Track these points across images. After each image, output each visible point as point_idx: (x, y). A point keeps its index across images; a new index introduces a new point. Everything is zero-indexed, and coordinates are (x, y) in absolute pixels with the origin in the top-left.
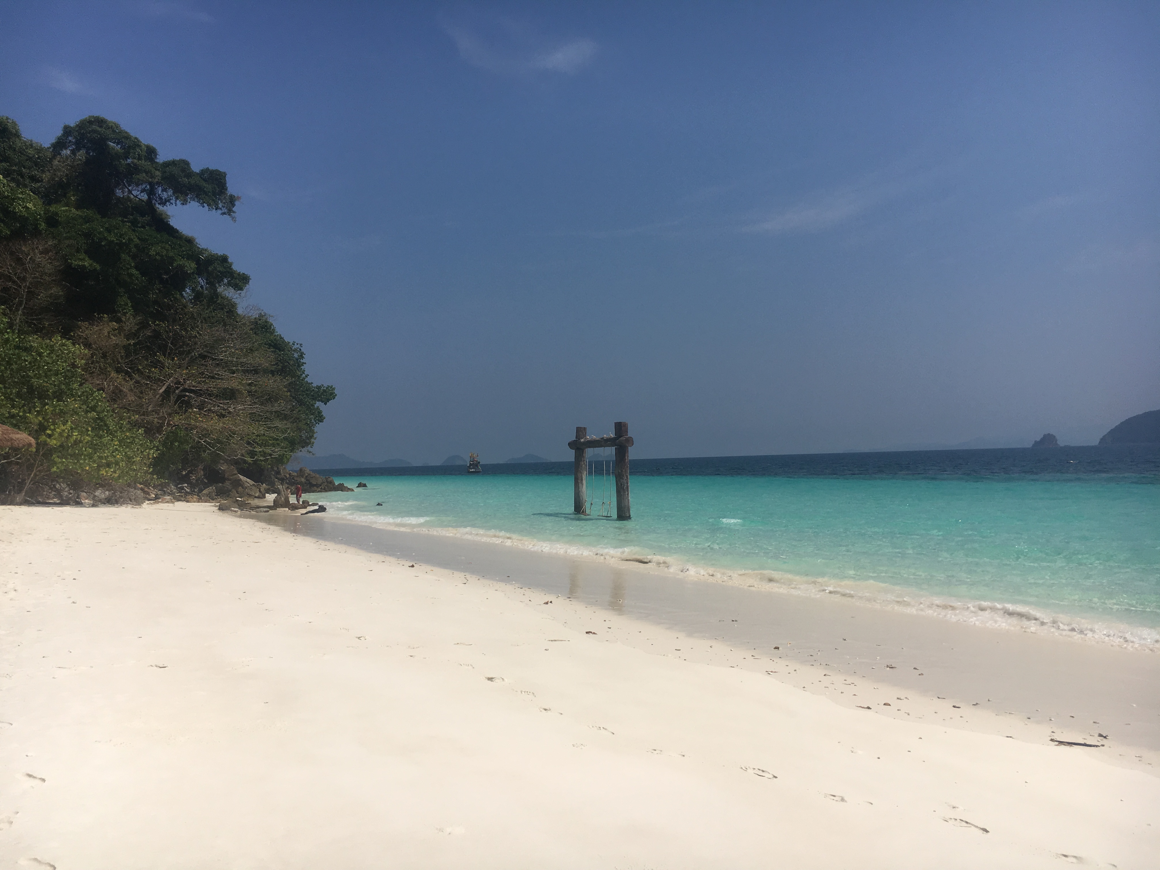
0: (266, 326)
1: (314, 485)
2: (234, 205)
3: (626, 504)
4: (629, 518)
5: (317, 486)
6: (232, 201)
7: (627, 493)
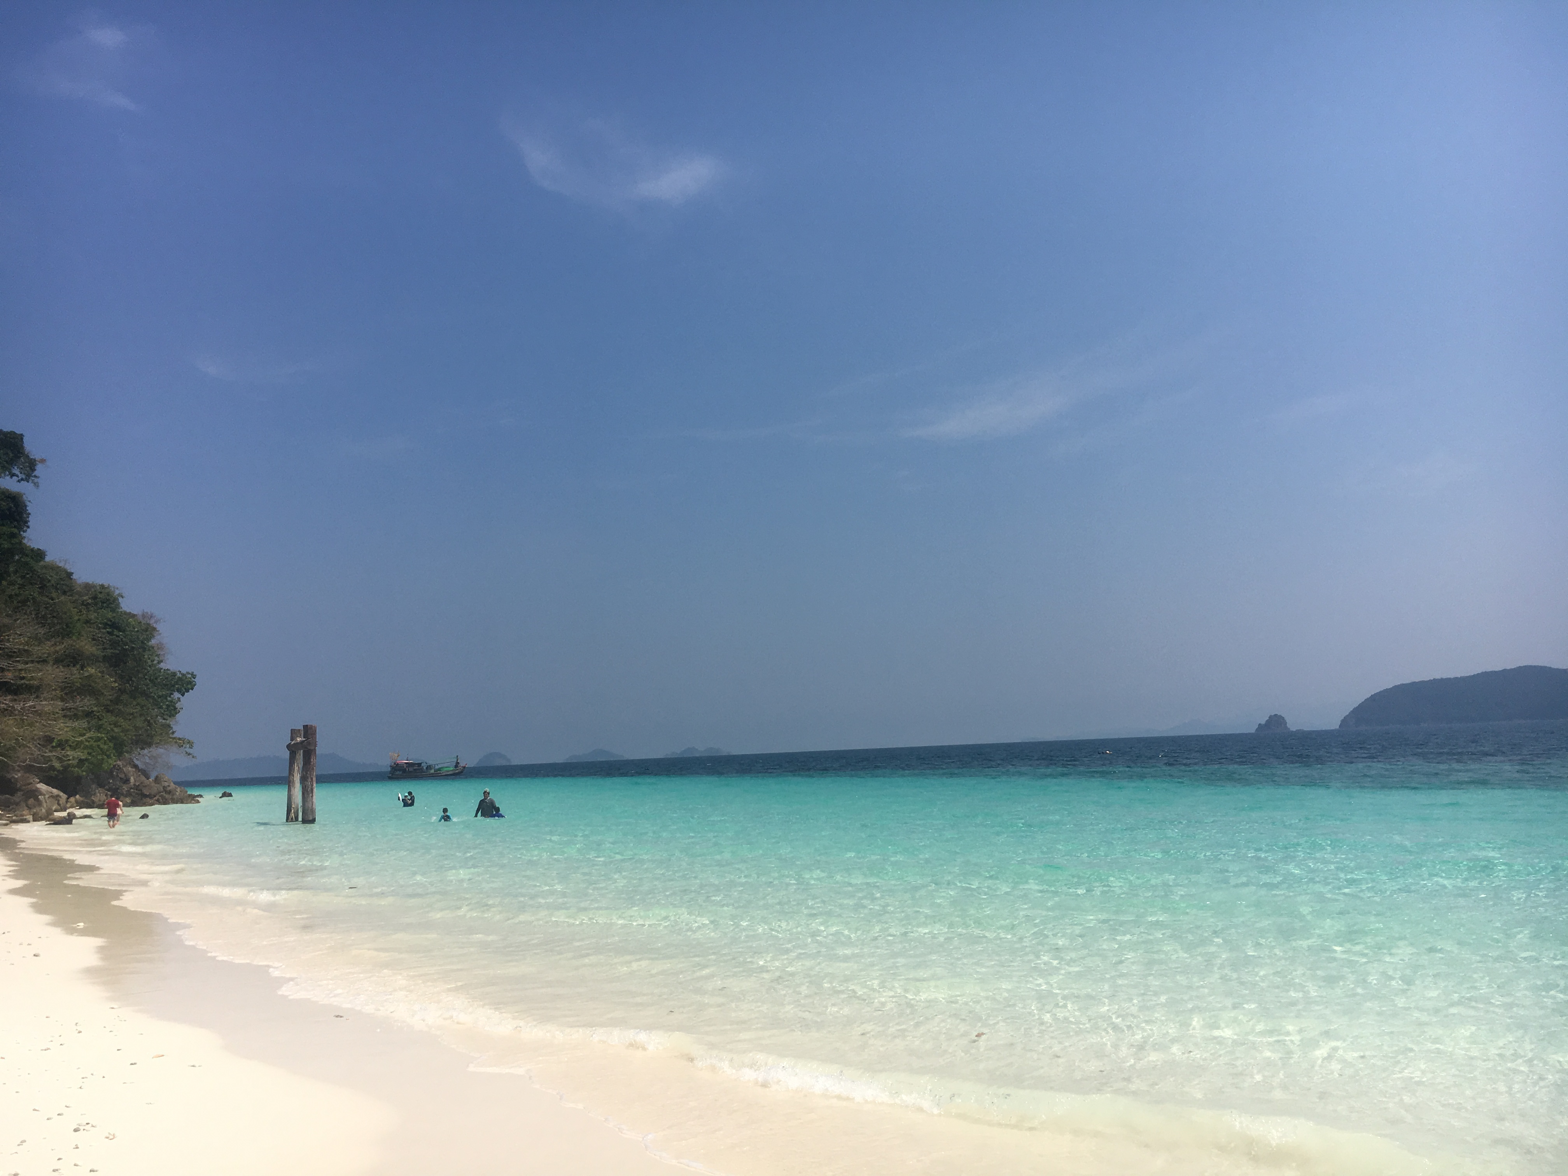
0: (108, 600)
1: (146, 796)
2: (33, 470)
3: (310, 806)
4: (313, 821)
5: (150, 796)
6: (31, 465)
7: (311, 795)
